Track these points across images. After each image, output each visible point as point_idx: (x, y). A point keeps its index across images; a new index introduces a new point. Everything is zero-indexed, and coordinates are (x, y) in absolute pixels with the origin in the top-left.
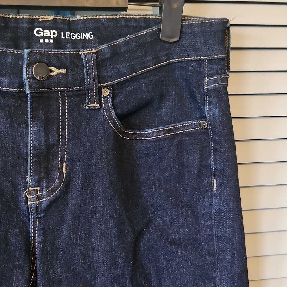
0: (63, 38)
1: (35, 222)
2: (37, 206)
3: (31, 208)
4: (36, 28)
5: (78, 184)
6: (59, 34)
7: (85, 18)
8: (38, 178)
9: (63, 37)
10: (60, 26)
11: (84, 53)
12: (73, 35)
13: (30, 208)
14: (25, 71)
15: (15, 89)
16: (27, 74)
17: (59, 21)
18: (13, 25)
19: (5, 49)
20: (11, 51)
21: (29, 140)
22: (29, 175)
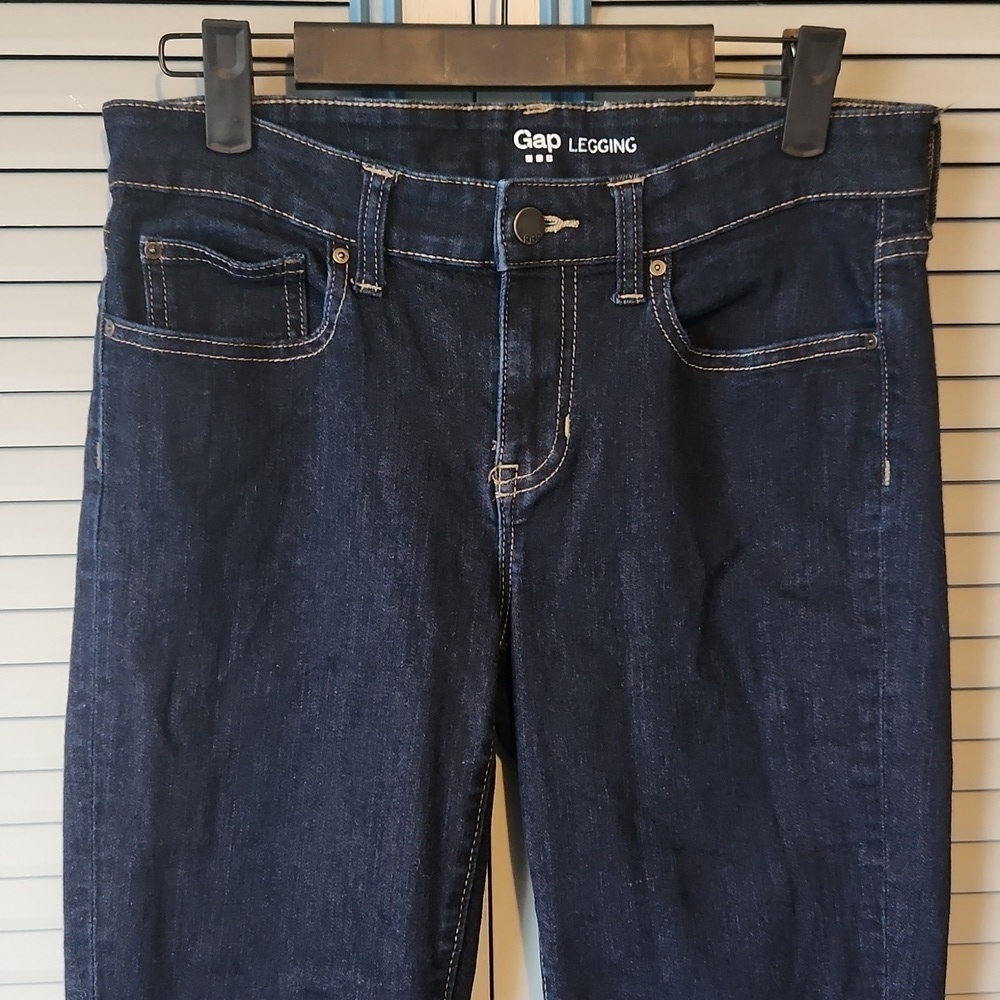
0: (573, 150)
1: (508, 533)
2: (514, 502)
3: (502, 505)
4: (518, 130)
5: (594, 461)
6: (565, 143)
7: (621, 107)
8: (516, 446)
9: (573, 147)
10: (566, 124)
11: (618, 184)
12: (593, 144)
13: (498, 505)
14: (499, 225)
15: (474, 262)
16: (503, 232)
17: (566, 114)
18: (472, 125)
19: (458, 178)
20: (471, 184)
21: (501, 367)
22: (499, 439)
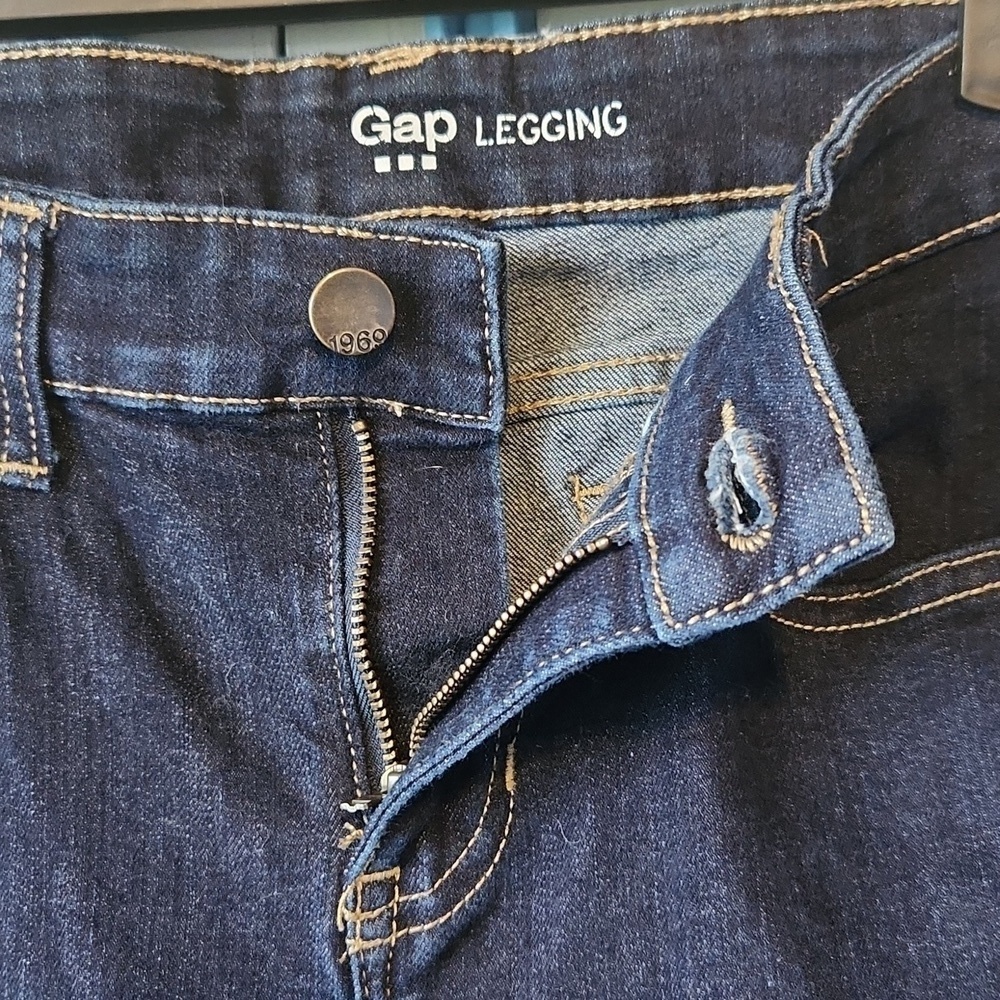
0: (484, 143)
2: (393, 957)
3: (363, 967)
4: (359, 107)
5: (577, 847)
6: (466, 128)
7: (585, 35)
9: (485, 136)
10: (469, 85)
12: (529, 125)
13: (355, 969)
15: (247, 401)
17: (462, 63)
19: (192, 211)
20: (222, 220)
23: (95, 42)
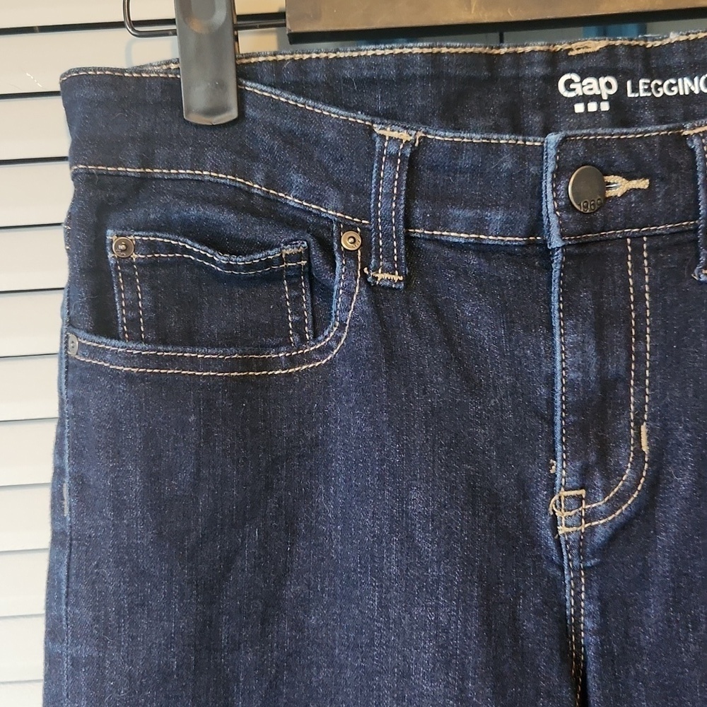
0: (633, 95)
1: (577, 579)
2: (583, 538)
3: (567, 542)
4: (563, 74)
5: (682, 481)
6: (622, 87)
7: (692, 37)
8: (582, 466)
9: (633, 92)
10: (624, 63)
11: (697, 131)
12: (657, 86)
13: (563, 543)
14: (549, 190)
15: (517, 239)
16: (555, 199)
17: (621, 51)
18: (507, 72)
19: (495, 137)
20: (510, 142)
21: (559, 367)
22: (559, 458)
23: (425, 44)
